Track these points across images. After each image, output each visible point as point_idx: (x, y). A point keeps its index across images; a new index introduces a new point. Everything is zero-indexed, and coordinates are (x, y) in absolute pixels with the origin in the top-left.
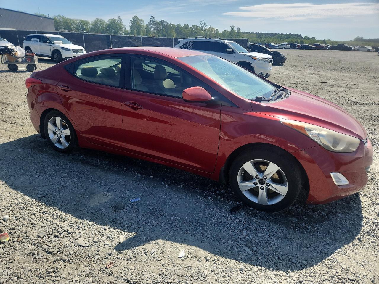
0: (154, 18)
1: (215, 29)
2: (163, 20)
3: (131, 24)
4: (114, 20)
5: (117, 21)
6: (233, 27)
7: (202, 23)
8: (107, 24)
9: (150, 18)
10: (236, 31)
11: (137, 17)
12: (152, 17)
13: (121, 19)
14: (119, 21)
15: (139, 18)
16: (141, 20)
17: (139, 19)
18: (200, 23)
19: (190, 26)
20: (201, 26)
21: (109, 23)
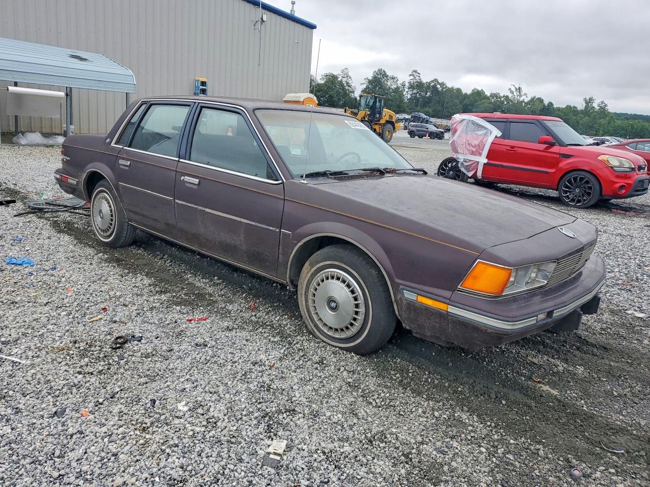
0: (418, 73)
1: (546, 103)
2: (436, 80)
3: (364, 86)
4: (334, 77)
5: (339, 79)
6: (589, 102)
7: (513, 89)
8: (318, 85)
9: (410, 75)
10: (597, 108)
11: (384, 71)
12: (415, 71)
13: (350, 74)
14: (344, 80)
15: (387, 74)
16: (393, 78)
17: (387, 76)
18: (510, 89)
19: (488, 94)
20: (510, 95)
21: (323, 82)
